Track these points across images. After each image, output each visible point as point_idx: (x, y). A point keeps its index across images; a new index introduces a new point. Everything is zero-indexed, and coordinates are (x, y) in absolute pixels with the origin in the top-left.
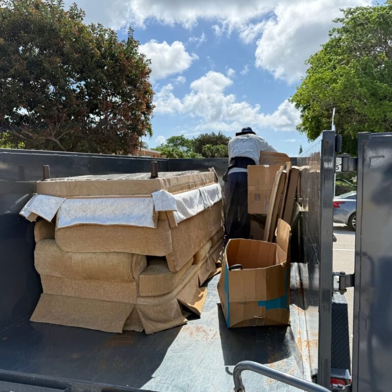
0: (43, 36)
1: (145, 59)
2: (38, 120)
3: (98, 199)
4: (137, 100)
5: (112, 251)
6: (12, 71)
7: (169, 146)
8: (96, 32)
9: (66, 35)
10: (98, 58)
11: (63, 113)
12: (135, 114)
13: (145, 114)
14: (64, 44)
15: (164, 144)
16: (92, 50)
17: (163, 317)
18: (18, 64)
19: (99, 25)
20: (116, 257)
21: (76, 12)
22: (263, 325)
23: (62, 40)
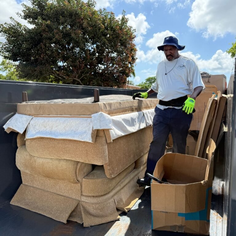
0: (72, 18)
1: (132, 29)
2: (68, 68)
3: (55, 118)
4: (127, 55)
5: (63, 158)
6: (54, 39)
7: (146, 83)
8: (102, 14)
9: (85, 16)
10: (103, 30)
11: (82, 63)
12: (124, 64)
13: (131, 64)
14: (83, 22)
15: (144, 82)
16: (99, 25)
17: (101, 213)
18: (58, 35)
19: (104, 9)
20: (65, 164)
21: (91, 3)
22: (183, 232)
23: (82, 20)
